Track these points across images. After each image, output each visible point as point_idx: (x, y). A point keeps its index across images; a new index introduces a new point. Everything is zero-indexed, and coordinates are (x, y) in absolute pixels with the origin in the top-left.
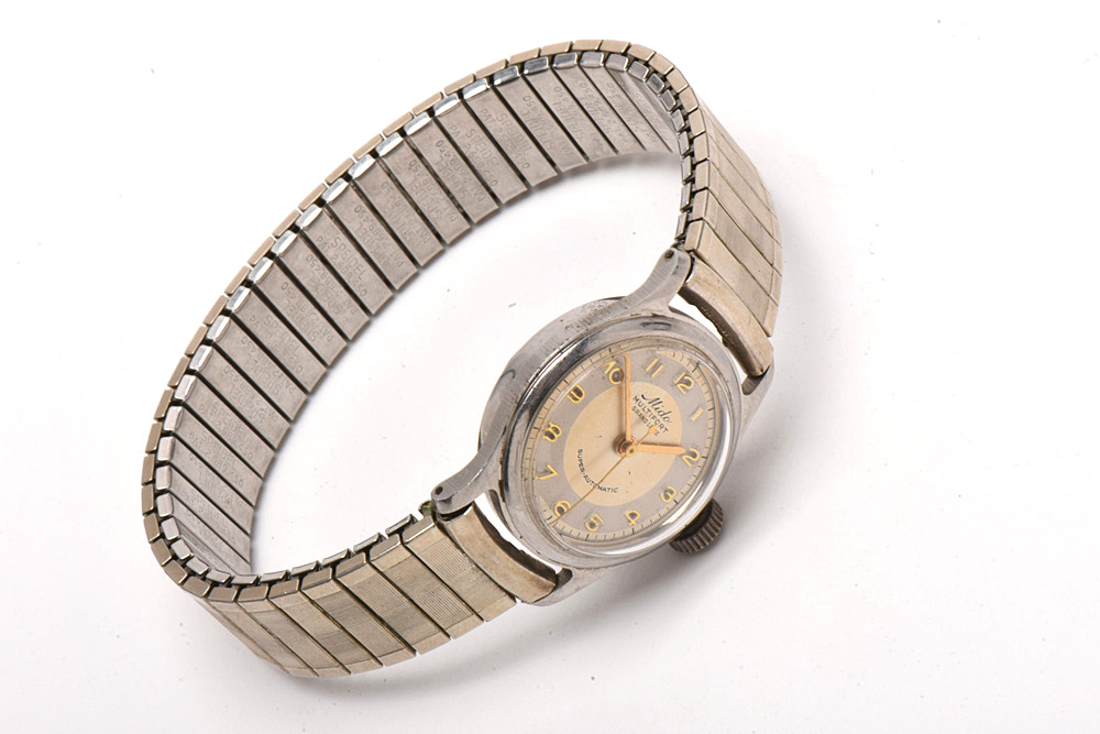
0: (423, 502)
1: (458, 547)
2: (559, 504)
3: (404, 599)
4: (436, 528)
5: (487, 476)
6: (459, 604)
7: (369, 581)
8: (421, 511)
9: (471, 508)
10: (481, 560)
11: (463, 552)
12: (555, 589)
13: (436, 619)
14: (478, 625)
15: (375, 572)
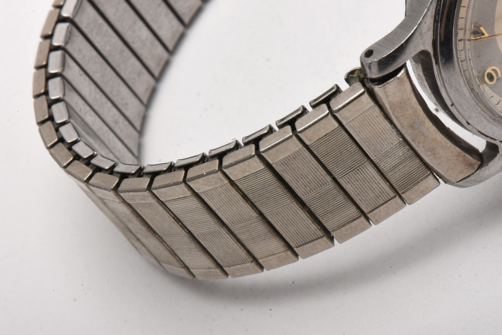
0: (349, 70)
1: (387, 117)
2: (489, 70)
3: (328, 178)
4: (366, 94)
5: (421, 33)
6: (383, 184)
7: (294, 156)
8: (348, 80)
9: (403, 71)
10: (410, 131)
11: (391, 123)
12: (480, 167)
13: (358, 202)
14: (401, 208)
15: (301, 146)
